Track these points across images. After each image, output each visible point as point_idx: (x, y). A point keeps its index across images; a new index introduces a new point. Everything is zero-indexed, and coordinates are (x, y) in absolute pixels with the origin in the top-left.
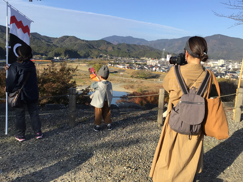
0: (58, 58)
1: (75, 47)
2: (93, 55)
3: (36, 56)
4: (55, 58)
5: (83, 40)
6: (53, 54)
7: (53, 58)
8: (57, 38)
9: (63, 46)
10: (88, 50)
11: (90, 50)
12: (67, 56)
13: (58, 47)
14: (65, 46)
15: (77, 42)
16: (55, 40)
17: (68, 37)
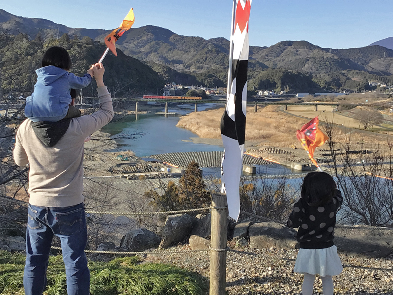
0: (266, 93)
1: (306, 66)
2: (348, 83)
3: (219, 88)
4: (260, 93)
5: (327, 50)
6: (257, 85)
7: (256, 94)
8: (265, 48)
9: (278, 67)
10: (336, 73)
11: (343, 72)
12: (287, 90)
13: (267, 67)
14: (282, 64)
15: (311, 54)
16: (261, 52)
17: (290, 43)
